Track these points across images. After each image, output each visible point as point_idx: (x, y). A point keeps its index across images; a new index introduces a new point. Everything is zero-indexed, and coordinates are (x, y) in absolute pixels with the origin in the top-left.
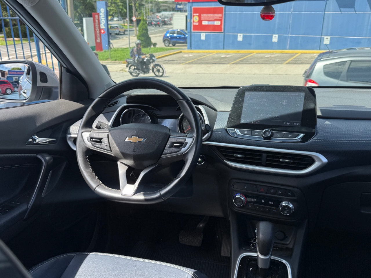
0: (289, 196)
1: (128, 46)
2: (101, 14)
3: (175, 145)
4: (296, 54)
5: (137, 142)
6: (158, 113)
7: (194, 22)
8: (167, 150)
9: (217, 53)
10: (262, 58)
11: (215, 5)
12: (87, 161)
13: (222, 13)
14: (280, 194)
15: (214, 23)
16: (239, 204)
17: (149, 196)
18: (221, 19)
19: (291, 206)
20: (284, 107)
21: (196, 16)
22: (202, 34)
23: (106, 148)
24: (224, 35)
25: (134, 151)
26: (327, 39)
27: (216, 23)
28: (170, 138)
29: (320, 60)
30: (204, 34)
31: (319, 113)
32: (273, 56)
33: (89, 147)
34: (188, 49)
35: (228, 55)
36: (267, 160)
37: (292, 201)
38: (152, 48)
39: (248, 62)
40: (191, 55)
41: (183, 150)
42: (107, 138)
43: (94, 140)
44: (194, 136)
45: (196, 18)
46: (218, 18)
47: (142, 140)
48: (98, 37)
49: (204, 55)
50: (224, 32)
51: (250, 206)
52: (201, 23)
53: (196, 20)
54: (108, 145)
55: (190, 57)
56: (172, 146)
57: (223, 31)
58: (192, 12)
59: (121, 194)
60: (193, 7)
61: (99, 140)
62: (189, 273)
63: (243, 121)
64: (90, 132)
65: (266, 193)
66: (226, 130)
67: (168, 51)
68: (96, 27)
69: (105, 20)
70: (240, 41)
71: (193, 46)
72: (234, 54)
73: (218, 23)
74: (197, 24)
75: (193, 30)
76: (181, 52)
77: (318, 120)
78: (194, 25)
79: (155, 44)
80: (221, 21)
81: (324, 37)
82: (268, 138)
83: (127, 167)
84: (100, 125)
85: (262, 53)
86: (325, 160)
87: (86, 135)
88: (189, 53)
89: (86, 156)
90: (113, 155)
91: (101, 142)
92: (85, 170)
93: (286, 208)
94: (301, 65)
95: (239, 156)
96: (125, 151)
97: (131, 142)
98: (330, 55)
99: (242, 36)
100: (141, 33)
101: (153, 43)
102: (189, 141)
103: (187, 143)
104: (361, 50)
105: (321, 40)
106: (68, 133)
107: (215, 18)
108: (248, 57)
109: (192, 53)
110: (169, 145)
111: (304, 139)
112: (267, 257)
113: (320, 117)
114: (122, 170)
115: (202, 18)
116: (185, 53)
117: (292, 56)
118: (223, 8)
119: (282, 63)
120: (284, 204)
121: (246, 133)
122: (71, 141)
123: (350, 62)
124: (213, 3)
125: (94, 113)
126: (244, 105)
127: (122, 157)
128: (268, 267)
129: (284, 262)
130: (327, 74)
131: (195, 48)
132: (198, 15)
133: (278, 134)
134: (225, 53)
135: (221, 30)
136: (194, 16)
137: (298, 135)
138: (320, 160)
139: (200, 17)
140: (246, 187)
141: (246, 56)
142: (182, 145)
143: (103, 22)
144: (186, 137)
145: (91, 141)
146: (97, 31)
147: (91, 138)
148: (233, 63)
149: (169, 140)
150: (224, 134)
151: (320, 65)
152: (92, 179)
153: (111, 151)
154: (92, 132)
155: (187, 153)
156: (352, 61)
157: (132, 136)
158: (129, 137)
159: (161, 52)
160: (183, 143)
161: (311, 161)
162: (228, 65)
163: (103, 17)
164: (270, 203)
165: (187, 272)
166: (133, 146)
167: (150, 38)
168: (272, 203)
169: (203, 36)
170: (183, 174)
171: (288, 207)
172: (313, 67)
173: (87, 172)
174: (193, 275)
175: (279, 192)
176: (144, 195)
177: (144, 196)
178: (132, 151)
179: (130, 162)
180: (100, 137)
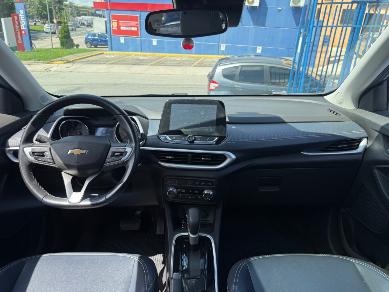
0: (209, 185)
1: (51, 47)
2: (20, 15)
3: (116, 154)
4: (201, 58)
5: (80, 154)
6: (95, 122)
7: (113, 27)
8: (109, 159)
9: (136, 55)
10: (174, 61)
11: (131, 14)
12: (31, 174)
13: (137, 21)
14: (202, 185)
15: (131, 29)
16: (172, 196)
17: (95, 201)
18: (137, 25)
19: (211, 193)
20: (203, 116)
21: (115, 21)
22: (121, 38)
23: (49, 160)
24: (141, 39)
25: (77, 163)
26: (223, 46)
27: (133, 29)
28: (111, 149)
29: (220, 65)
30: (123, 38)
31: (227, 120)
32: (183, 59)
33: (32, 161)
34: (109, 50)
35: (146, 57)
36: (192, 159)
37: (211, 189)
38: (75, 49)
39: (163, 64)
40: (112, 56)
41: (124, 158)
42: (49, 152)
43: (36, 154)
44: (132, 146)
45: (115, 24)
46: (134, 25)
47: (84, 152)
48: (19, 38)
49: (125, 57)
50: (141, 37)
51: (180, 196)
52: (120, 28)
53: (115, 25)
54: (51, 158)
55: (112, 58)
56: (113, 155)
57: (139, 36)
58: (111, 19)
59: (69, 202)
60: (111, 14)
61: (42, 154)
62: (136, 259)
63: (171, 129)
64: (32, 147)
65: (193, 185)
66: (158, 136)
67: (91, 52)
68: (16, 28)
69: (24, 21)
70: (155, 46)
71: (113, 48)
72: (150, 57)
73: (135, 29)
74: (116, 29)
75: (113, 34)
76: (103, 53)
77: (227, 125)
78: (113, 30)
79: (78, 46)
80: (137, 27)
81: (221, 45)
82: (192, 142)
83: (71, 177)
84: (40, 139)
85: (174, 57)
86: (234, 157)
87: (28, 150)
88: (110, 54)
89: (30, 169)
90: (56, 166)
91: (43, 156)
92: (30, 183)
93: (208, 195)
94: (204, 68)
95: (170, 157)
96: (68, 163)
97: (74, 155)
98: (226, 61)
99: (156, 41)
100: (64, 35)
101: (76, 44)
102: (129, 150)
103: (127, 152)
104: (248, 57)
105: (219, 47)
106: (7, 146)
107: (132, 25)
108: (162, 60)
109: (113, 54)
110: (110, 155)
111: (218, 142)
112: (197, 236)
113: (228, 123)
114: (67, 179)
115: (120, 24)
116: (107, 54)
117: (198, 60)
118: (138, 16)
119: (190, 66)
120: (206, 192)
121: (174, 138)
122: (10, 154)
123: (241, 66)
124: (129, 12)
125: (34, 129)
126: (171, 115)
127: (66, 168)
128: (197, 243)
129: (209, 236)
130: (225, 76)
131: (116, 50)
132: (116, 21)
133: (200, 138)
134: (143, 55)
135: (138, 35)
136: (112, 22)
137: (214, 139)
138: (230, 157)
139: (118, 23)
140: (176, 182)
141: (161, 58)
142: (123, 154)
143: (23, 23)
144: (126, 147)
145: (33, 155)
146: (18, 31)
147: (33, 153)
148: (150, 64)
149: (110, 150)
150: (156, 139)
151: (219, 69)
152: (38, 191)
153: (54, 163)
154: (34, 147)
155: (128, 161)
156: (242, 66)
157: (74, 149)
158: (71, 150)
159: (85, 53)
160: (123, 152)
161: (224, 158)
162: (147, 66)
163: (23, 18)
164: (196, 192)
165: (134, 258)
166: (76, 157)
167: (72, 40)
168: (198, 192)
169: (122, 40)
170: (125, 179)
171: (209, 194)
172: (215, 70)
173: (33, 185)
174: (139, 260)
175: (202, 183)
176: (91, 200)
177: (91, 202)
178: (75, 163)
179: (74, 172)
180: (43, 150)
